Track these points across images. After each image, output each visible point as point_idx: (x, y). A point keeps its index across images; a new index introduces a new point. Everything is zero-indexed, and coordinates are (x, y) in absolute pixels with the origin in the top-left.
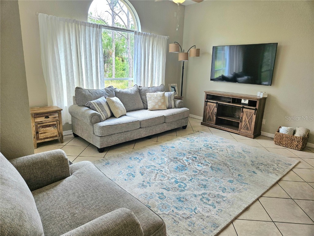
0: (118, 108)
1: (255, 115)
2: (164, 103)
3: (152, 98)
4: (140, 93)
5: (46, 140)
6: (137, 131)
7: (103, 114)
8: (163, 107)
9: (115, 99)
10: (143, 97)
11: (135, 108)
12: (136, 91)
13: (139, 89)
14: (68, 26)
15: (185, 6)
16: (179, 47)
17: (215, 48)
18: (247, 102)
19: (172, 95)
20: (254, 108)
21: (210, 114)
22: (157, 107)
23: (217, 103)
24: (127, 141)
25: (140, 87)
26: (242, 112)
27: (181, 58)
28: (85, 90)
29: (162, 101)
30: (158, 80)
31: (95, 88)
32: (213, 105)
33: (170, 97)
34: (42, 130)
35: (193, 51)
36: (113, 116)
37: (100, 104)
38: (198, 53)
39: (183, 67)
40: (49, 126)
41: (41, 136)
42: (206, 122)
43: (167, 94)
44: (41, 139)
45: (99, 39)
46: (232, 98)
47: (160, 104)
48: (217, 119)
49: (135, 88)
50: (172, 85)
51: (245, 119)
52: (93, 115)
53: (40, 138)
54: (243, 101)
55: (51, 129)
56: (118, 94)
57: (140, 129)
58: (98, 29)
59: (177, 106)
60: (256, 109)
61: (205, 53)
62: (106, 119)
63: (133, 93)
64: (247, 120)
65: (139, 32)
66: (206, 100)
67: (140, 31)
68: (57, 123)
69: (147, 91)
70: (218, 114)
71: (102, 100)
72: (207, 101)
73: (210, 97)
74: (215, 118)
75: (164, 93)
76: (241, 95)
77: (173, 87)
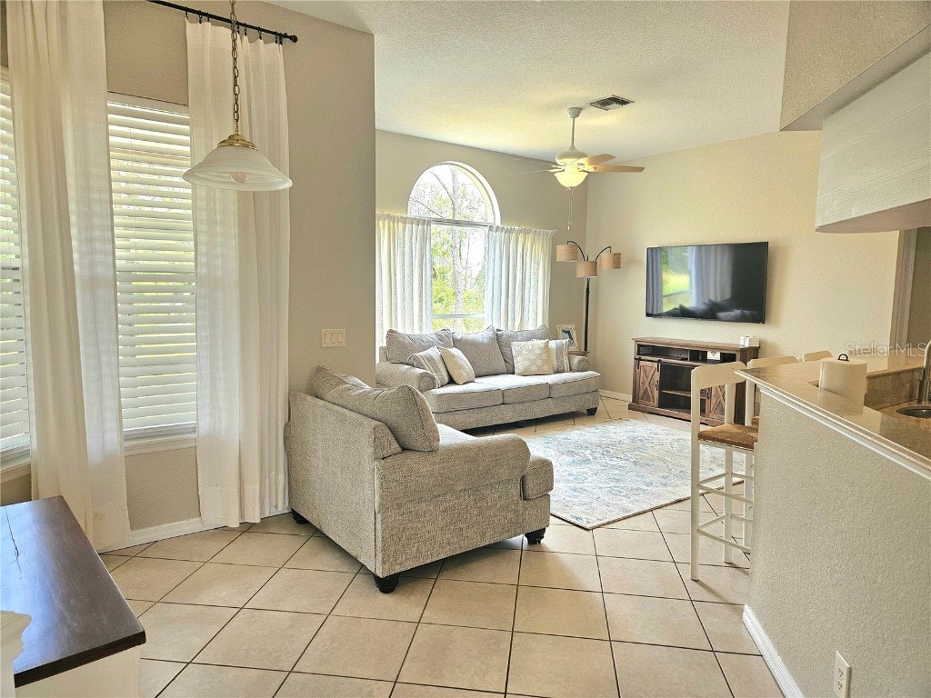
0: (460, 367)
2: (547, 361)
3: (523, 353)
6: (496, 408)
9: (455, 351)
10: (506, 350)
11: (491, 371)
12: (492, 339)
16: (577, 249)
17: (652, 252)
18: (717, 356)
21: (647, 385)
22: (534, 369)
23: (659, 362)
24: (480, 426)
25: (498, 330)
27: (582, 271)
28: (403, 336)
29: (544, 357)
30: (535, 317)
31: (417, 332)
32: (651, 367)
33: (559, 349)
35: (606, 259)
36: (452, 381)
37: (430, 359)
38: (617, 261)
39: (588, 289)
42: (638, 405)
43: (553, 344)
46: (691, 351)
47: (539, 363)
48: (661, 394)
50: (565, 327)
52: (423, 376)
54: (710, 356)
56: (457, 343)
58: (425, 226)
59: (574, 367)
61: (633, 261)
62: (442, 386)
65: (498, 227)
66: (638, 357)
67: (498, 223)
69: (512, 338)
71: (433, 352)
72: (640, 359)
73: (647, 350)
74: (656, 394)
75: (548, 342)
76: (707, 344)
77: (566, 331)
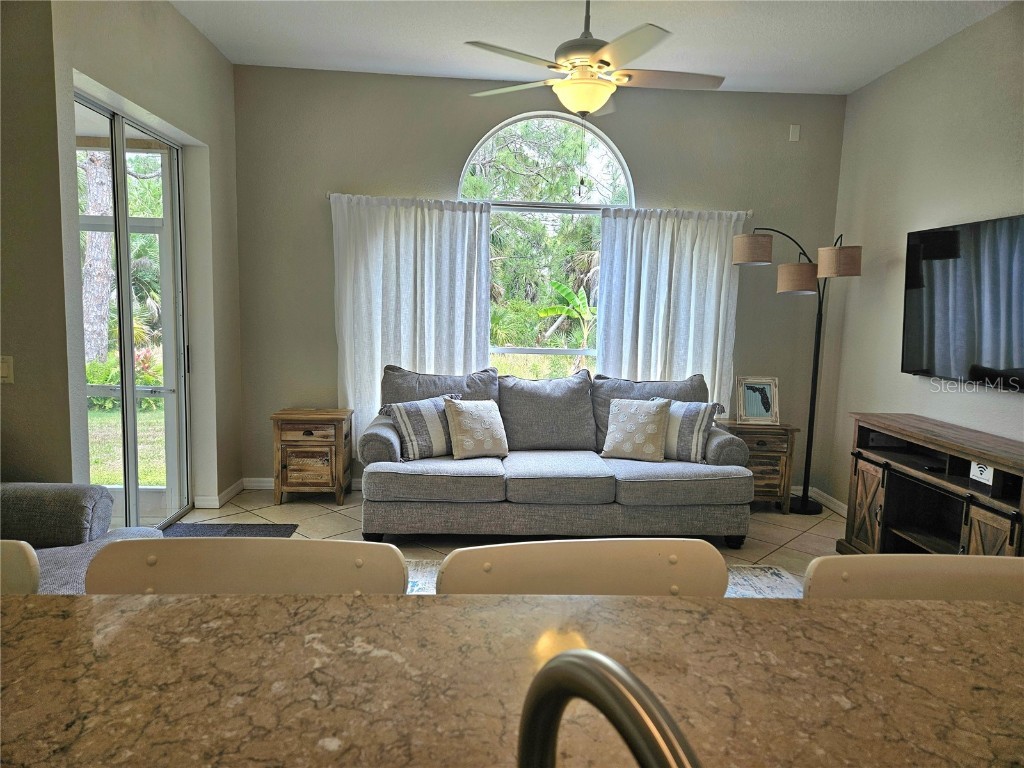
1: (1011, 544)
2: (657, 437)
3: (624, 418)
4: (593, 396)
5: (302, 489)
7: (415, 443)
9: (483, 406)
10: (600, 411)
13: (592, 386)
14: (397, 215)
15: (845, 96)
18: (988, 477)
19: (701, 416)
20: (1011, 510)
21: (865, 511)
22: (627, 448)
23: (886, 466)
25: (598, 377)
26: (966, 524)
29: (651, 429)
32: (874, 475)
34: (295, 462)
38: (851, 262)
40: (312, 455)
41: (294, 477)
43: (679, 407)
44: (292, 485)
45: (480, 239)
47: (639, 439)
50: (751, 380)
53: (289, 480)
54: (975, 472)
55: (316, 465)
57: (506, 505)
58: (477, 214)
59: (710, 455)
60: (1015, 519)
62: (421, 458)
63: (558, 393)
66: (857, 450)
68: (331, 450)
71: (430, 405)
72: (858, 456)
75: (668, 405)
77: (753, 389)
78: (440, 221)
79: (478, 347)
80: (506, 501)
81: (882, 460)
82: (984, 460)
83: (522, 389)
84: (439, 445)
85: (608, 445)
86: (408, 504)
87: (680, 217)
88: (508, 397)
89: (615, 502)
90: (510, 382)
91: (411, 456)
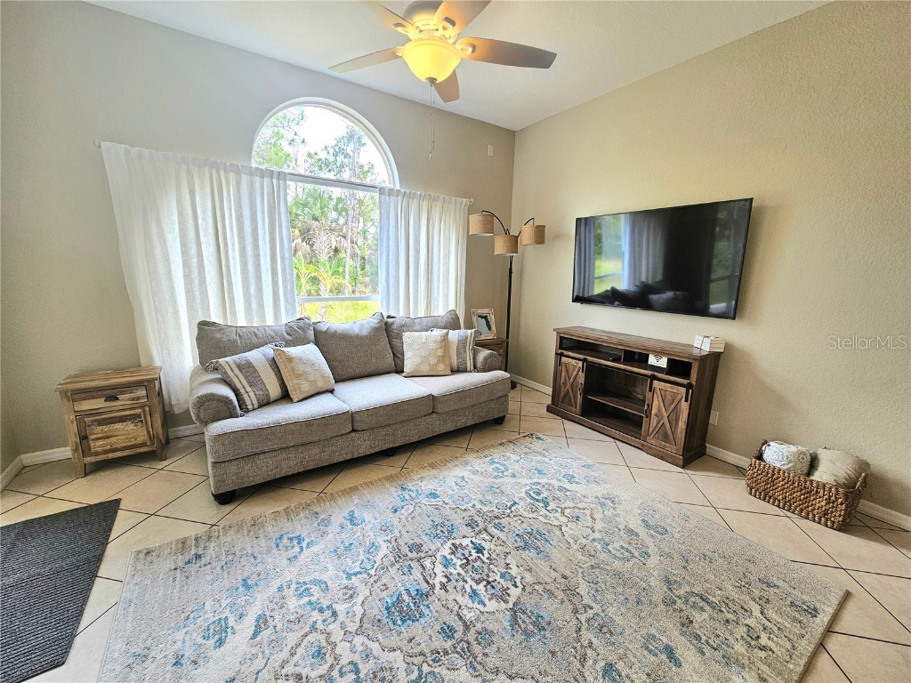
0: (302, 375)
1: (686, 401)
2: (445, 356)
3: (415, 347)
4: (388, 332)
5: (111, 456)
7: (252, 394)
8: (441, 368)
9: (305, 350)
10: (396, 342)
11: (368, 370)
12: (376, 330)
13: (386, 323)
14: (189, 173)
15: (514, 132)
17: (581, 223)
18: (663, 363)
19: (469, 338)
20: (685, 382)
21: (568, 386)
22: (425, 369)
23: (584, 360)
25: (389, 317)
26: (650, 391)
27: (500, 247)
29: (440, 353)
32: (574, 363)
33: (462, 342)
34: (98, 430)
35: (527, 236)
36: (285, 397)
37: (248, 369)
38: (540, 235)
39: (511, 269)
40: (122, 419)
41: (97, 446)
42: (558, 407)
43: (454, 335)
44: (97, 454)
45: (279, 204)
46: (625, 350)
47: (433, 361)
48: (585, 400)
49: (374, 322)
50: (480, 311)
51: (659, 410)
53: (92, 450)
54: (652, 360)
55: (130, 426)
57: (354, 434)
58: (274, 181)
59: (479, 365)
60: (689, 387)
61: (558, 236)
63: (364, 332)
64: (665, 415)
66: (560, 351)
68: (144, 411)
69: (407, 326)
70: (588, 389)
71: (260, 354)
72: (562, 355)
73: (570, 344)
74: (579, 398)
75: (447, 334)
76: (650, 344)
77: (482, 317)
78: (238, 184)
79: (286, 300)
80: (353, 430)
81: (582, 357)
82: (659, 353)
83: (335, 331)
84: (275, 391)
85: (408, 368)
86: (262, 456)
87: (433, 200)
88: (322, 339)
89: (433, 412)
90: (323, 327)
91: (250, 407)
